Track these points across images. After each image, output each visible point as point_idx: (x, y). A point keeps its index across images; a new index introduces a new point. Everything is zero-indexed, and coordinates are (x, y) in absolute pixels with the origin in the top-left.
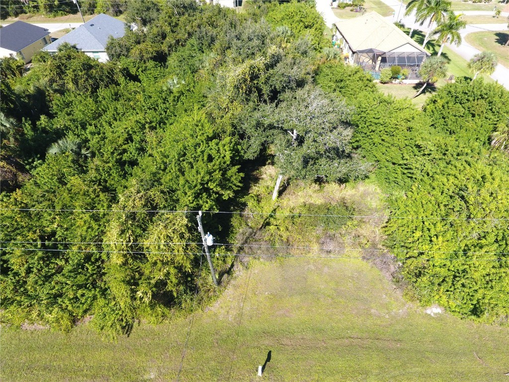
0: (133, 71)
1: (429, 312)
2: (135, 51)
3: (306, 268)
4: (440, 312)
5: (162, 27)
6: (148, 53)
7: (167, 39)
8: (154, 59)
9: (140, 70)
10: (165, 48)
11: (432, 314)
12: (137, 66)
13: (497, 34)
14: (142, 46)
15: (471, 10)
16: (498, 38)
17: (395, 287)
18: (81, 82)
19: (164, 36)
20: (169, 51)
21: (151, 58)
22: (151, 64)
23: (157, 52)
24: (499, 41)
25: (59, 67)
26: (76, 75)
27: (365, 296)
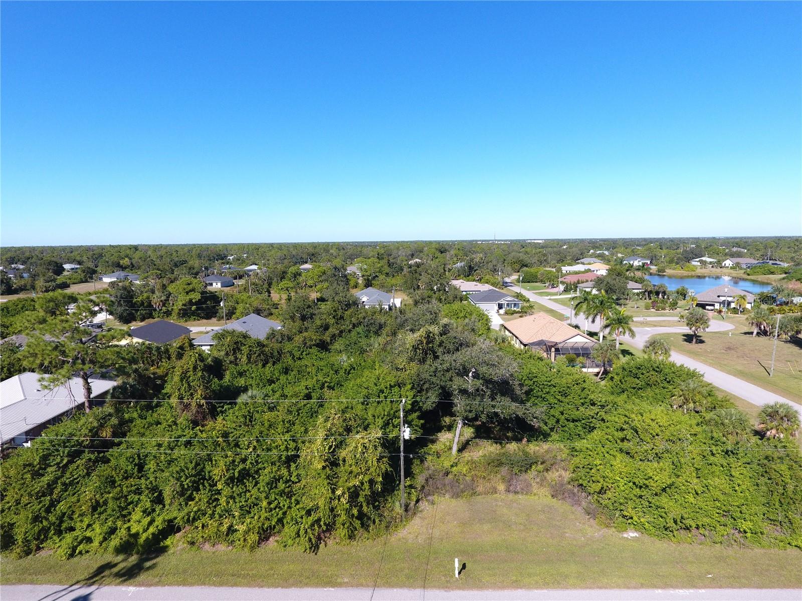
0: (297, 354)
1: (625, 536)
2: (298, 339)
3: (494, 504)
4: (638, 536)
5: (326, 320)
6: (311, 340)
7: (330, 329)
8: (317, 345)
9: (304, 353)
10: (327, 337)
11: (629, 537)
12: (302, 350)
13: (684, 335)
14: (305, 334)
15: (654, 316)
16: (685, 338)
17: (588, 517)
18: (254, 357)
19: (326, 327)
20: (331, 340)
21: (314, 345)
22: (314, 350)
23: (320, 340)
24: (686, 340)
25: (236, 343)
26: (250, 351)
27: (558, 523)
